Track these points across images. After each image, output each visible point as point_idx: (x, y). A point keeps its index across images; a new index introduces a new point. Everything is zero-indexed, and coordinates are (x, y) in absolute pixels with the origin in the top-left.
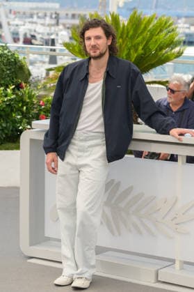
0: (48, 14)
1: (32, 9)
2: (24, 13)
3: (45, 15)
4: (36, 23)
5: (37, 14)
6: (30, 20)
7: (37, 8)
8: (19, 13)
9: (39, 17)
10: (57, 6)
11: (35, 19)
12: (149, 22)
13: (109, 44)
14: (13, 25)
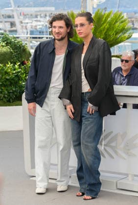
0: (48, 15)
1: (36, 12)
2: (31, 15)
3: (46, 16)
4: (40, 21)
5: (40, 15)
6: (36, 19)
7: (40, 11)
8: (28, 14)
9: (41, 17)
10: (53, 9)
11: (39, 18)
12: (108, 16)
13: (68, 31)
14: (25, 23)
